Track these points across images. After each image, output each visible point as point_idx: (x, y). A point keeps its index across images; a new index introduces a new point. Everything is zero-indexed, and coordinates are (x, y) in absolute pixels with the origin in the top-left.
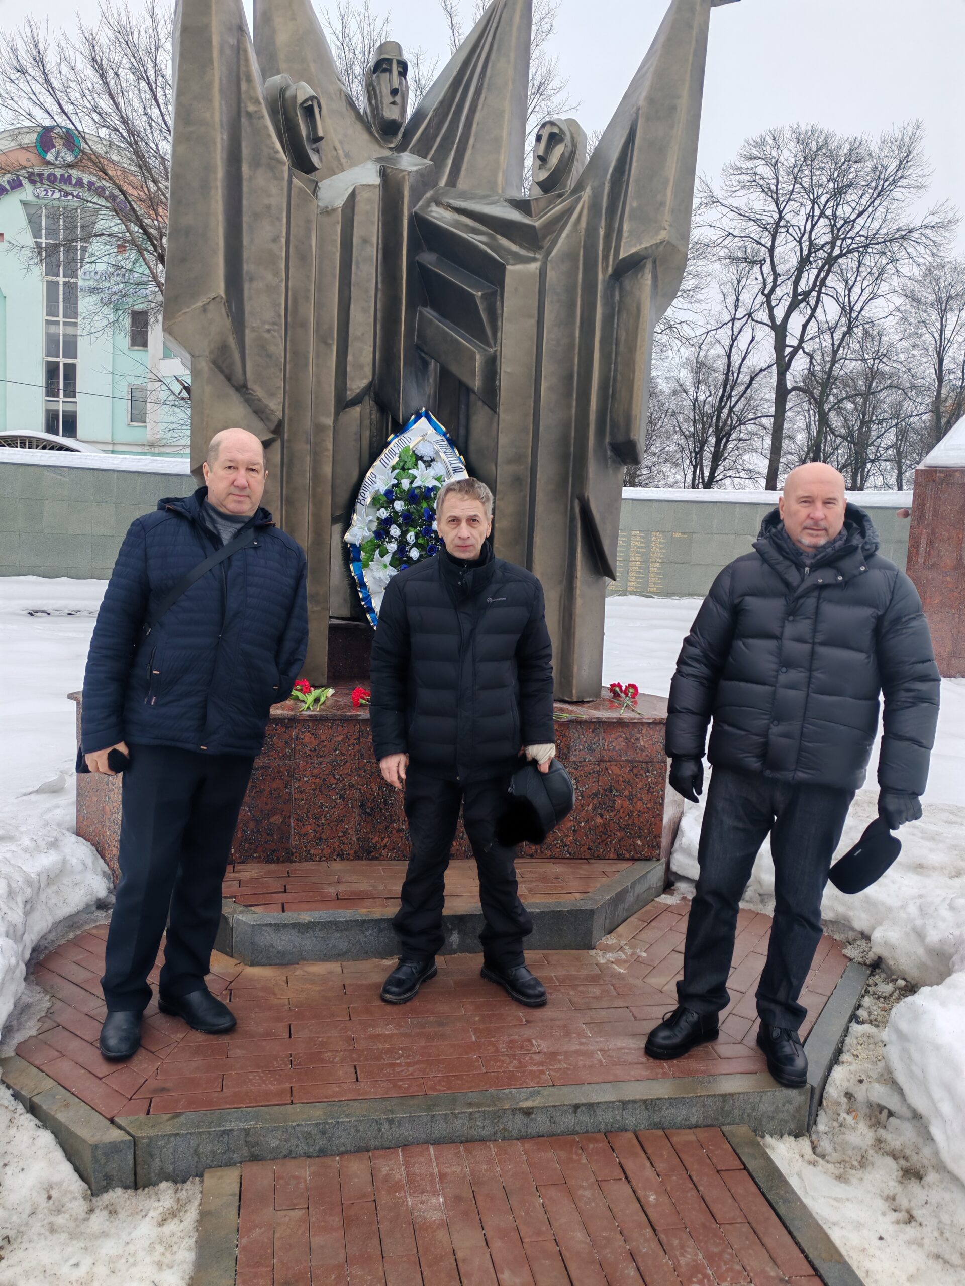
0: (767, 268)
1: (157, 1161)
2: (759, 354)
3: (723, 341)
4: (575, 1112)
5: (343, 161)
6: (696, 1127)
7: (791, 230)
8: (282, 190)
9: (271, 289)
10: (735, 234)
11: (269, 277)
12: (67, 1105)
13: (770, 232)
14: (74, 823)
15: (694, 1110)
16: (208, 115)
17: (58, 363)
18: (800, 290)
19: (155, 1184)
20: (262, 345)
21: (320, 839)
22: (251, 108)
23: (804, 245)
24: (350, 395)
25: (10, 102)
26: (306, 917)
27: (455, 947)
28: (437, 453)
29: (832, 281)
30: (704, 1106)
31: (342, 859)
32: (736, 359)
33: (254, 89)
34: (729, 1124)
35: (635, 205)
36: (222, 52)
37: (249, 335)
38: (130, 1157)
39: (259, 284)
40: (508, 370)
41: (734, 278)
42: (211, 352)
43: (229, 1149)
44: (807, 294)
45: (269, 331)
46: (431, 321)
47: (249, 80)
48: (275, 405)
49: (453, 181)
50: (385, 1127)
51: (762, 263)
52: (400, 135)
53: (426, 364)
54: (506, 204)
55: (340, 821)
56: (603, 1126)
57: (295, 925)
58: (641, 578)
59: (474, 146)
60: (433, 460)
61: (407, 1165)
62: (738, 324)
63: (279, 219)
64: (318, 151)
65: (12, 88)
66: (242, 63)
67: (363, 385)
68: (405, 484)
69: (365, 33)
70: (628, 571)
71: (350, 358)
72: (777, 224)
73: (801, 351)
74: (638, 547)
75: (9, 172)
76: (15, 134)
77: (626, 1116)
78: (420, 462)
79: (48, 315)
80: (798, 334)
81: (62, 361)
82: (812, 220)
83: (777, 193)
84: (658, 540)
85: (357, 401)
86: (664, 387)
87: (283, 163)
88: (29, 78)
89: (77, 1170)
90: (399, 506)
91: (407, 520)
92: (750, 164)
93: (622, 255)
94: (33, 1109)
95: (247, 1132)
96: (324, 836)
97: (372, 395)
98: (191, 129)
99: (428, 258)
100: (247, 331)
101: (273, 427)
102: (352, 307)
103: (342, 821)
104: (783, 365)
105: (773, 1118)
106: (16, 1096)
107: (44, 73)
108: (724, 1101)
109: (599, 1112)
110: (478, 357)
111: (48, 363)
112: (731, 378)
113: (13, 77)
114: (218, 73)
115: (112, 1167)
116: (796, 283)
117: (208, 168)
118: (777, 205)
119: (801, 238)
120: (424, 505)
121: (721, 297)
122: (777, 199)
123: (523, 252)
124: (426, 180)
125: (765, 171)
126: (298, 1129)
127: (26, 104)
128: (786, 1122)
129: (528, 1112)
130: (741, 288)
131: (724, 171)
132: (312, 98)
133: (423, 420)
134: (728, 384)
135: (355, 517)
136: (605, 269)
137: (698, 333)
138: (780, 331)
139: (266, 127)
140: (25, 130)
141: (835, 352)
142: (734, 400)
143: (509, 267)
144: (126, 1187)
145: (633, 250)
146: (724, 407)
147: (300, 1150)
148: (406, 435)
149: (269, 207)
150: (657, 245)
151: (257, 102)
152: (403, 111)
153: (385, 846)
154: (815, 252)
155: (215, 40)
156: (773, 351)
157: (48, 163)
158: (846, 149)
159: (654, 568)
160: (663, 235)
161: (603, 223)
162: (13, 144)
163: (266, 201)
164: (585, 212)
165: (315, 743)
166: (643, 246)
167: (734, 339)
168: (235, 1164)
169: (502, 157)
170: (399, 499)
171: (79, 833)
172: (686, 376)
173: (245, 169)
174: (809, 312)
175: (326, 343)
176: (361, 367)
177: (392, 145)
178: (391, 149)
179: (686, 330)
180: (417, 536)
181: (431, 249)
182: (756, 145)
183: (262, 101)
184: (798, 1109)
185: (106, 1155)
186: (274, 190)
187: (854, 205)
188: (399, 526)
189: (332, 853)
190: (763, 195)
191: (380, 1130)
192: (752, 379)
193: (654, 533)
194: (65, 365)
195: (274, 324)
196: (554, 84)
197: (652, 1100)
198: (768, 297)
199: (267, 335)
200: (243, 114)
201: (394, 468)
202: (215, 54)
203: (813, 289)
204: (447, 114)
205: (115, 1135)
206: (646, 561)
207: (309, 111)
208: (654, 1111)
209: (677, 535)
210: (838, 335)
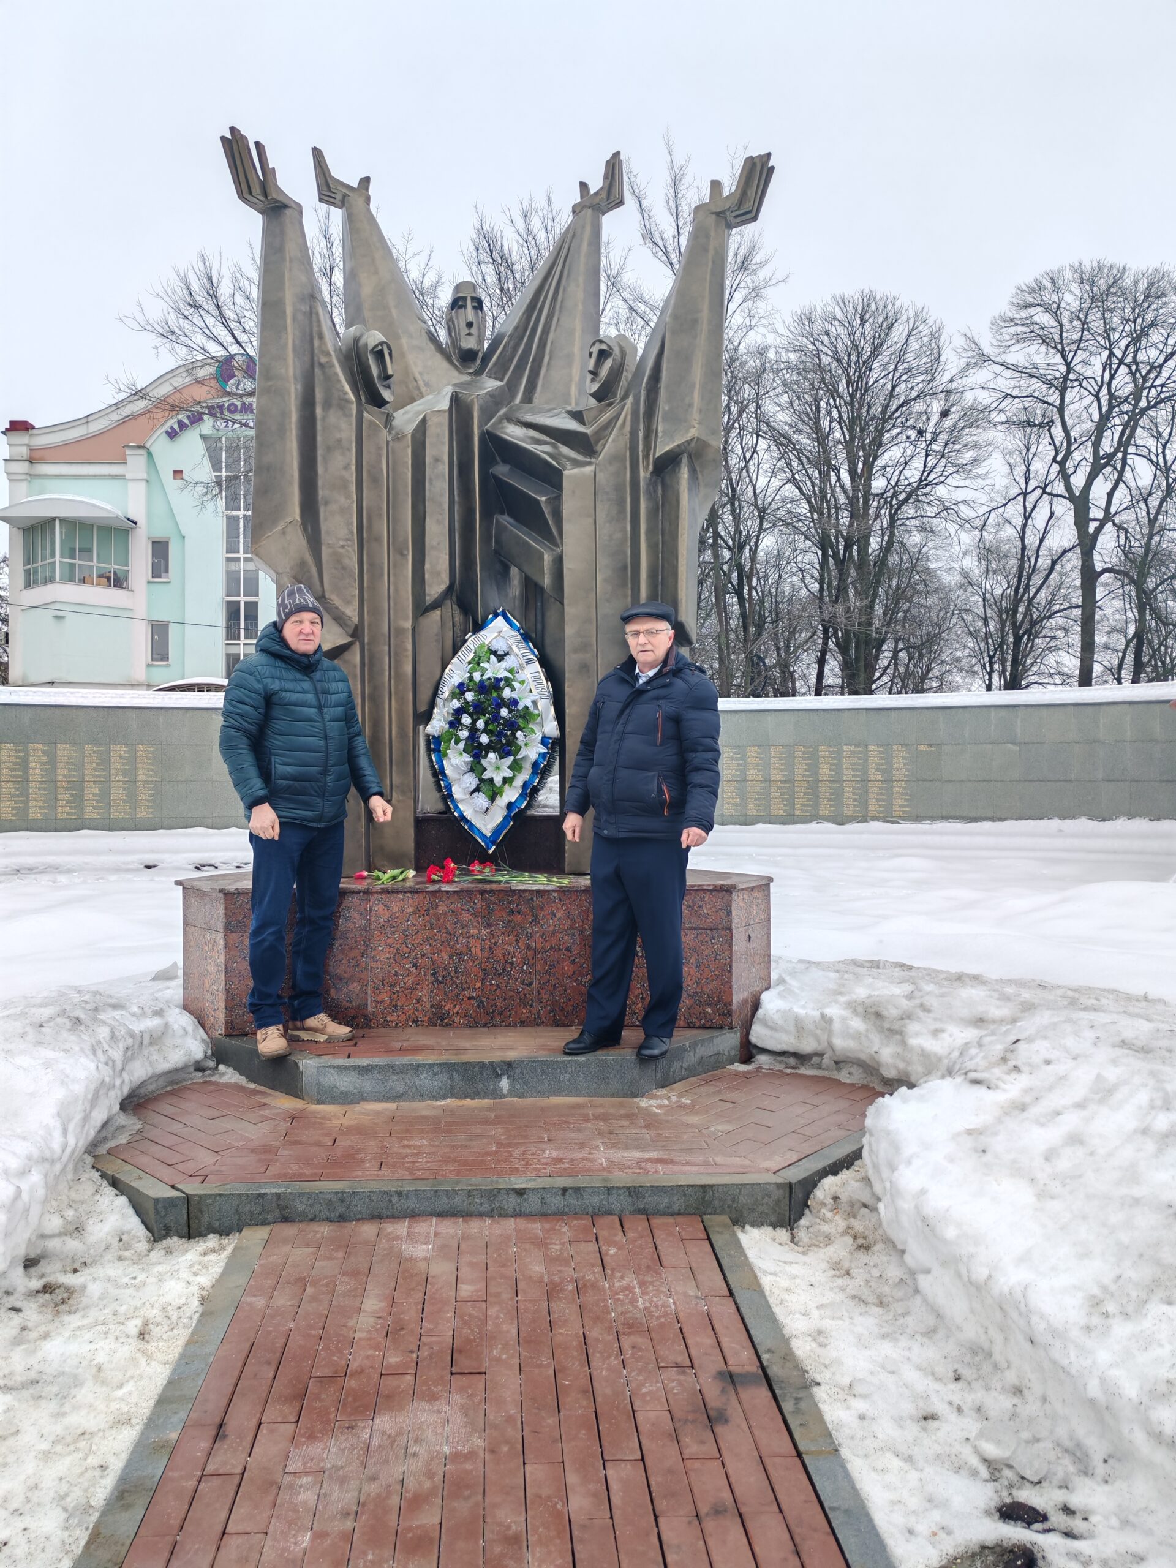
0: (1058, 431)
1: (206, 1216)
2: (1060, 532)
3: (1014, 521)
4: (564, 1195)
5: (423, 389)
6: (679, 1214)
7: (1085, 383)
8: (351, 424)
9: (343, 511)
10: (1014, 394)
11: (342, 500)
12: (140, 1178)
13: (1057, 388)
14: (181, 1002)
15: (676, 1198)
16: (283, 371)
17: (239, 602)
18: (1102, 453)
19: (205, 1235)
20: (338, 559)
21: (396, 1006)
22: (323, 360)
23: (1102, 401)
24: (429, 600)
25: (184, 339)
26: (364, 1062)
27: (505, 1092)
28: (510, 647)
29: (1142, 437)
30: (685, 1195)
31: (417, 1026)
32: (1032, 540)
33: (325, 344)
34: (710, 1214)
35: (667, 408)
36: (294, 319)
37: (325, 552)
38: (185, 1212)
39: (333, 507)
40: (570, 566)
41: (1021, 445)
42: (292, 568)
43: (264, 1210)
44: (1110, 457)
45: (343, 547)
46: (506, 527)
47: (321, 337)
48: (351, 612)
49: (528, 398)
50: (395, 1199)
51: (1050, 424)
52: (478, 361)
53: (506, 569)
54: (565, 415)
55: (413, 989)
56: (591, 1210)
57: (355, 1068)
58: (884, 800)
59: (548, 364)
60: (507, 654)
61: (409, 1227)
62: (1031, 498)
63: (349, 450)
64: (389, 387)
65: (186, 325)
66: (315, 324)
67: (440, 591)
68: (477, 676)
69: (549, 228)
70: (867, 793)
71: (427, 566)
72: (1066, 378)
73: (1110, 524)
74: (877, 764)
75: (183, 409)
76: (190, 368)
77: (611, 1201)
78: (492, 657)
79: (227, 552)
80: (1103, 504)
81: (243, 599)
82: (1111, 368)
83: (1061, 343)
84: (899, 755)
85: (436, 605)
86: (950, 579)
87: (352, 402)
88: (202, 312)
89: (143, 1222)
90: (470, 696)
91: (478, 710)
92: (1024, 314)
93: (658, 454)
94: (115, 1183)
95: (278, 1195)
96: (399, 1004)
97: (454, 598)
98: (270, 383)
99: (501, 470)
100: (324, 548)
101: (350, 632)
102: (427, 520)
103: (416, 988)
104: (1087, 543)
105: (753, 1210)
106: (103, 1176)
107: (218, 307)
108: (704, 1192)
109: (586, 1196)
110: (546, 556)
111: (228, 603)
112: (1027, 565)
113: (186, 313)
114: (291, 335)
115: (170, 1219)
116: (1096, 446)
117: (285, 414)
118: (1063, 357)
119: (1098, 392)
120: (494, 695)
121: (1007, 469)
122: (1063, 348)
123: (580, 458)
124: (496, 400)
125: (1044, 318)
126: (321, 1196)
127: (200, 339)
128: (767, 1214)
129: (520, 1193)
130: (1031, 456)
131: (993, 324)
132: (381, 343)
133: (500, 618)
134: (1023, 575)
135: (435, 710)
136: (646, 468)
137: (981, 513)
138: (1081, 503)
139: (336, 374)
140: (199, 364)
141: (1152, 522)
142: (1033, 591)
143: (565, 473)
144: (181, 1237)
145: (667, 448)
146: (1021, 600)
147: (323, 1215)
148: (482, 633)
149: (340, 441)
150: (689, 442)
151: (328, 354)
152: (480, 342)
153: (458, 1013)
154: (1118, 406)
155: (289, 310)
156: (1074, 527)
157: (229, 394)
158: (1143, 285)
159: (898, 787)
160: (693, 433)
161: (641, 426)
162: (188, 379)
163: (338, 436)
164: (629, 417)
165: (388, 914)
166: (675, 444)
167: (1027, 517)
168: (269, 1224)
169: (574, 371)
170: (469, 690)
171: (185, 1007)
172: (971, 563)
173: (319, 411)
174: (1116, 475)
175: (402, 555)
176: (438, 574)
177: (471, 371)
178: (470, 374)
179: (965, 511)
180: (487, 723)
181: (505, 461)
182: (1031, 291)
183: (332, 353)
184: (778, 1202)
185: (165, 1208)
186: (343, 425)
187: (1161, 346)
188: (471, 715)
189: (407, 1020)
190: (1043, 348)
191: (390, 1201)
192: (1054, 563)
193: (895, 747)
194: (246, 603)
195: (348, 540)
196: (758, 258)
197: (635, 1187)
198: (1062, 464)
199: (341, 551)
200: (316, 364)
201: (469, 663)
202: (289, 321)
203: (1117, 451)
204: (523, 338)
205: (174, 1194)
206: (888, 780)
207: (379, 355)
208: (638, 1198)
209: (921, 748)
210: (1154, 502)
